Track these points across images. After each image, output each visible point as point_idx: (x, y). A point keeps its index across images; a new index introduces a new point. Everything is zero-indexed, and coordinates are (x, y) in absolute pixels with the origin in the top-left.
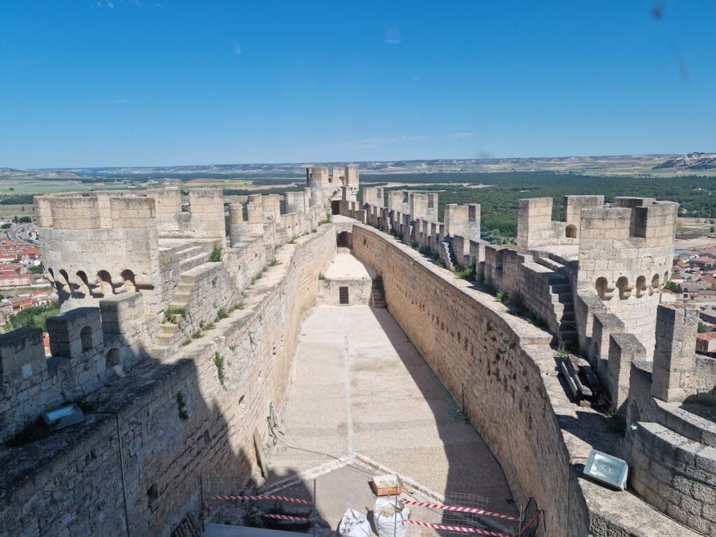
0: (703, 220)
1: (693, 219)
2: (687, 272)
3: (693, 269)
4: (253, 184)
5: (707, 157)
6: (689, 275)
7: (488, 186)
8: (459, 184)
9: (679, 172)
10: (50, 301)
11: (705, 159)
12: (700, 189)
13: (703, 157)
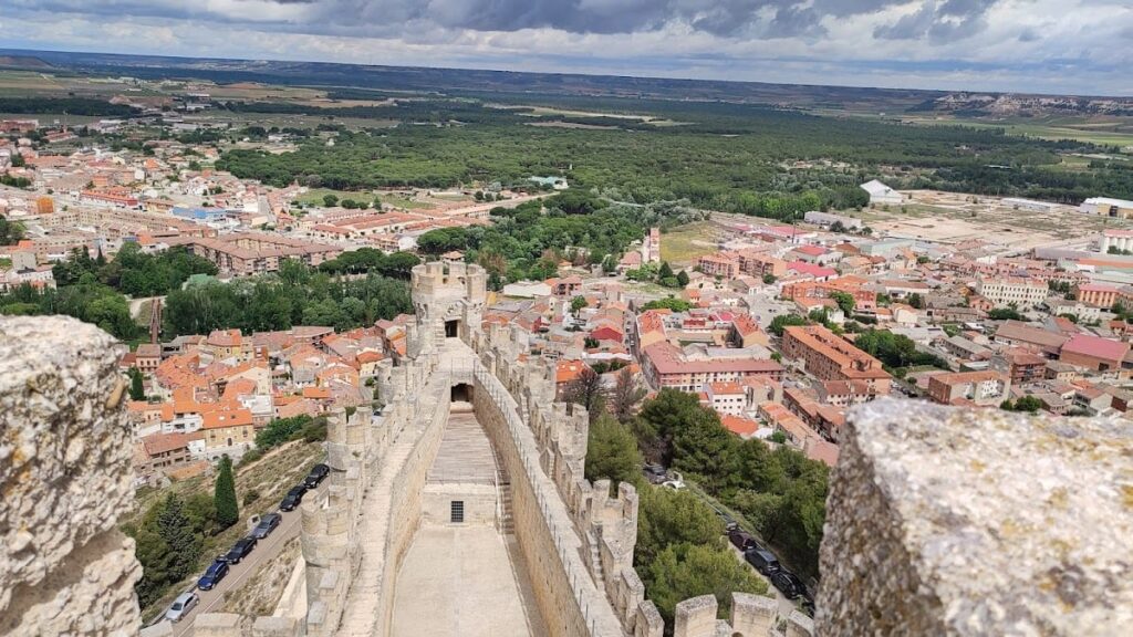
0: (964, 196)
1: (951, 195)
2: (934, 277)
3: (942, 274)
4: (329, 97)
5: (979, 99)
6: (937, 282)
7: (678, 124)
8: (639, 117)
9: (940, 118)
10: (8, 286)
11: (976, 102)
12: (964, 148)
13: (974, 98)
